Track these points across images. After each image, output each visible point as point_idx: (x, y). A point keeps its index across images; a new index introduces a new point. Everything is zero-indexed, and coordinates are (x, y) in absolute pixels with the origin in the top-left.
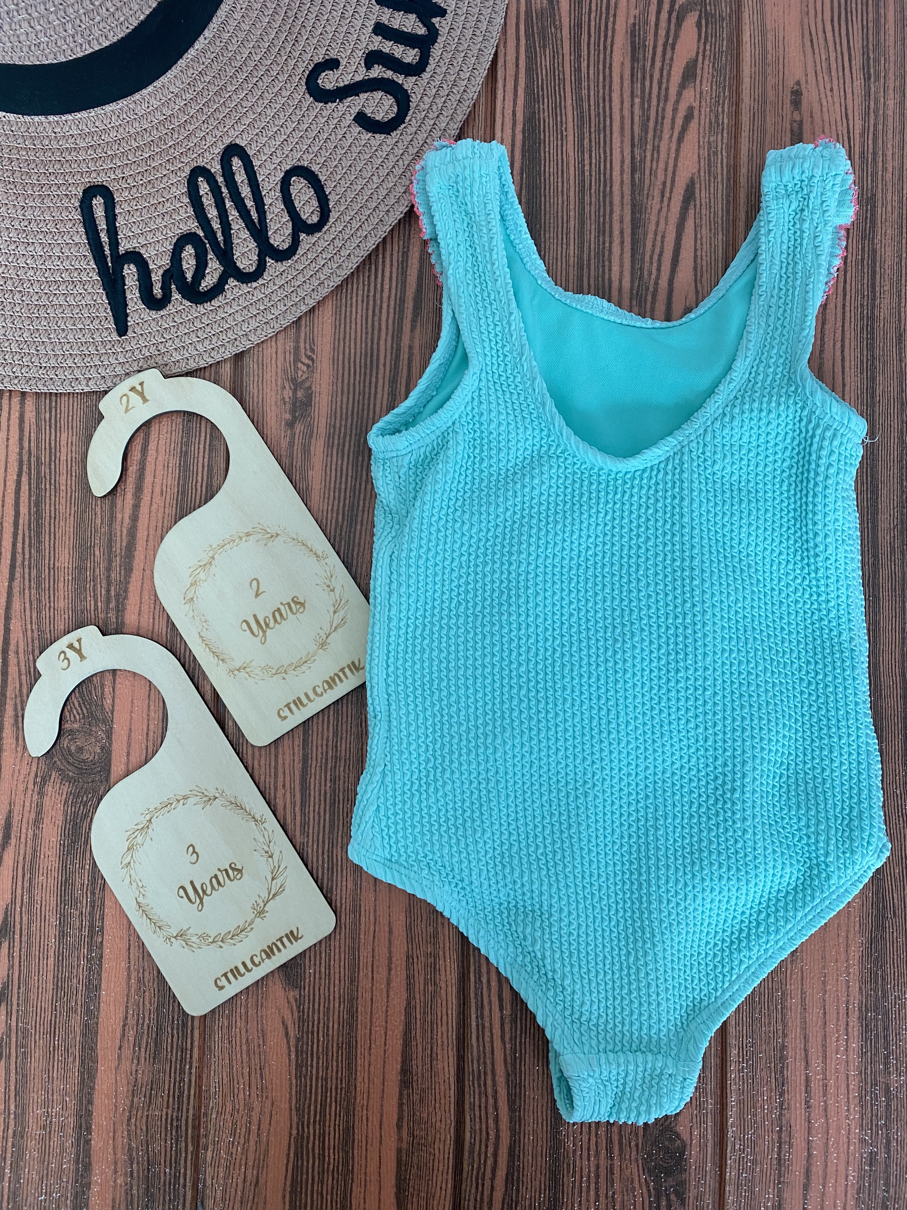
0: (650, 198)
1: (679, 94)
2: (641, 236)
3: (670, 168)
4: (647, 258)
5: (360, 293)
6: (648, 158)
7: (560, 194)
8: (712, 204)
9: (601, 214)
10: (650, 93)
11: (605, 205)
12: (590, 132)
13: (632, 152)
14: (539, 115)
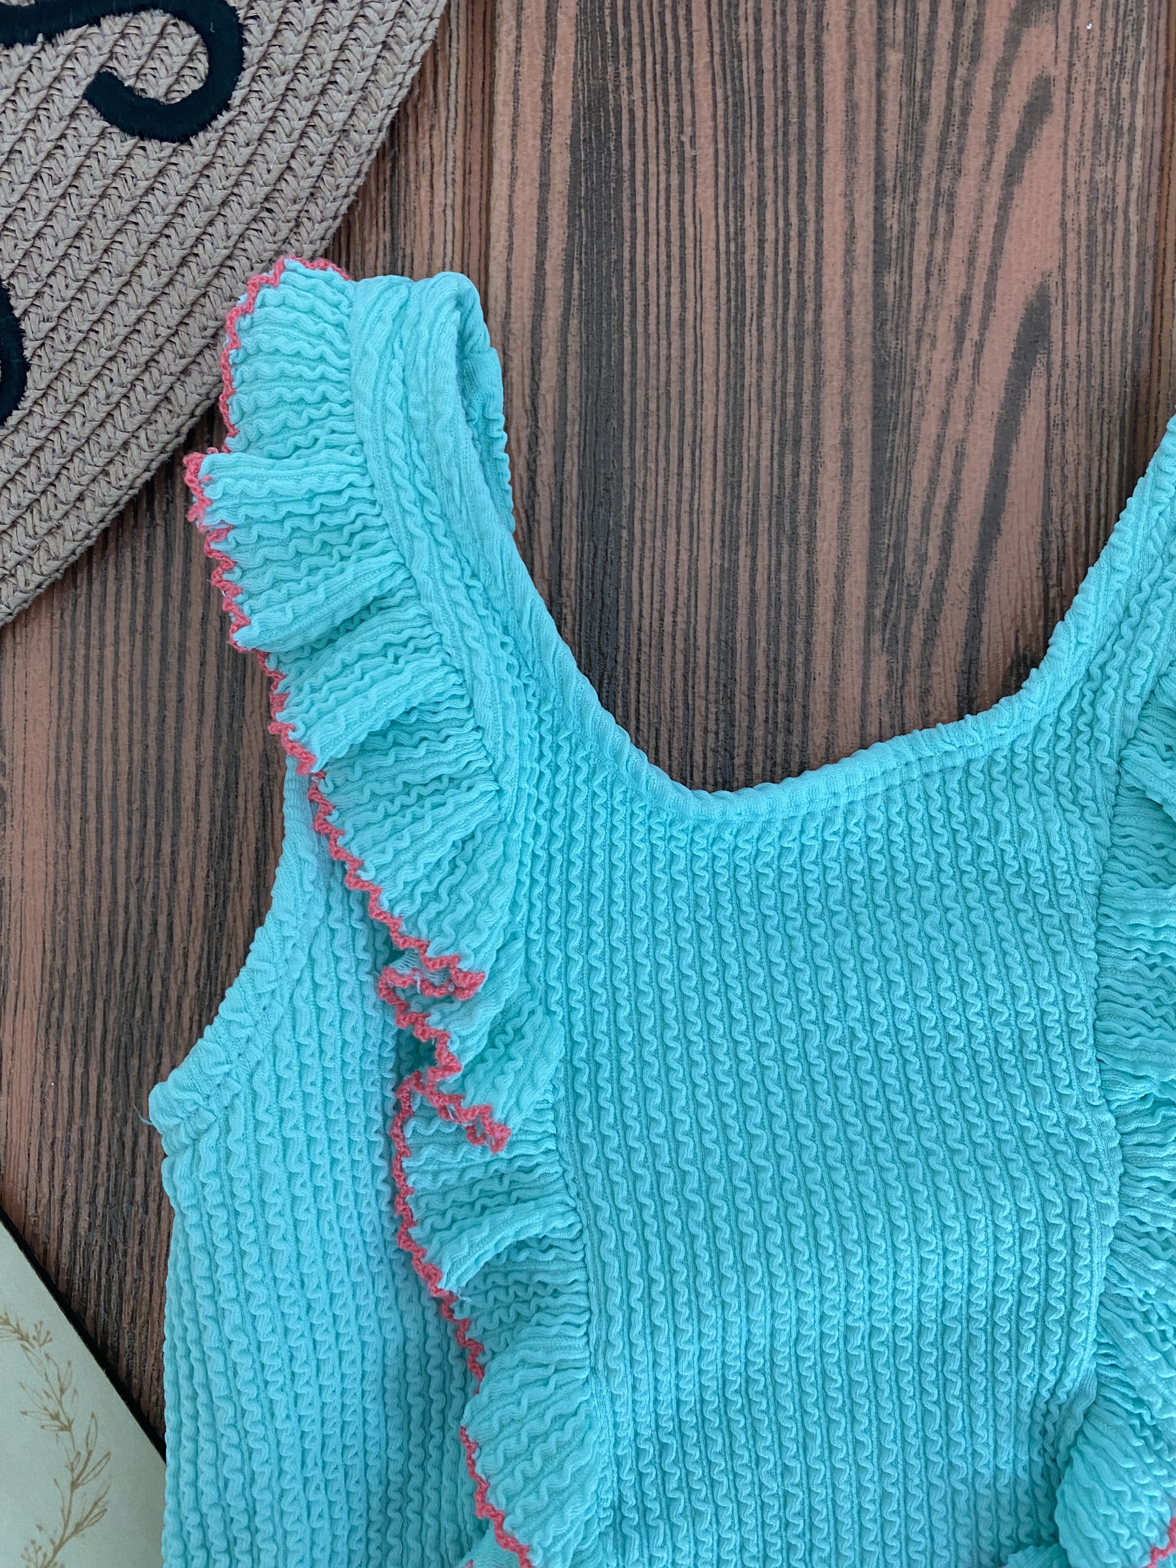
0: (926, 344)
1: (1013, 41)
2: (900, 453)
3: (983, 259)
4: (914, 518)
5: (126, 606)
6: (923, 228)
7: (675, 329)
8: (1096, 360)
9: (790, 388)
10: (931, 36)
11: (800, 363)
12: (761, 151)
13: (878, 210)
14: (618, 98)
